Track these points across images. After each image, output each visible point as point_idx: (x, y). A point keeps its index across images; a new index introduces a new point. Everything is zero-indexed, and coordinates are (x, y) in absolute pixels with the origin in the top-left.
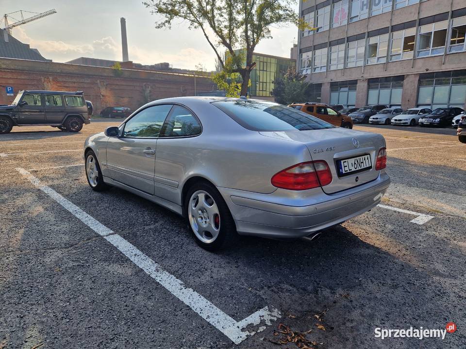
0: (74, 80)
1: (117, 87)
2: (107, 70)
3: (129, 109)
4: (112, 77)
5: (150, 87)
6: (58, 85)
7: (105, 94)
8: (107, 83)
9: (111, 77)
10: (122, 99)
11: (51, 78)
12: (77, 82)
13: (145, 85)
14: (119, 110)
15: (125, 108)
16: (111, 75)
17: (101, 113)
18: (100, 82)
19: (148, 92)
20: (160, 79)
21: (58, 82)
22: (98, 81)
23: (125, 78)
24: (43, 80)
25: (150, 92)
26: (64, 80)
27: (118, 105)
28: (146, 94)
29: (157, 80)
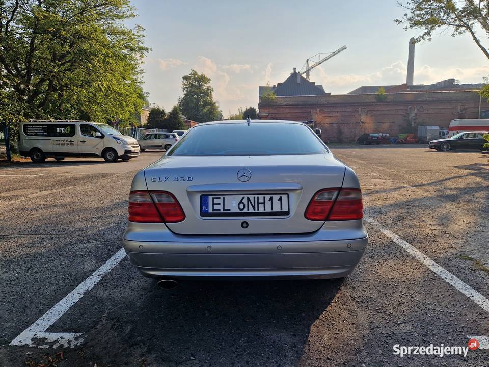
0: (338, 110)
1: (378, 113)
2: (370, 97)
3: (388, 135)
4: (375, 103)
5: (416, 110)
6: (324, 115)
7: (365, 121)
8: (369, 109)
9: (373, 103)
10: (382, 125)
11: (318, 110)
12: (340, 111)
13: (410, 108)
14: (375, 137)
15: (384, 134)
16: (374, 101)
17: (358, 140)
18: (361, 109)
19: (414, 115)
20: (431, 99)
21: (324, 112)
22: (360, 108)
23: (387, 103)
24: (312, 112)
25: (416, 114)
26: (329, 110)
27: (377, 131)
28: (410, 118)
29: (426, 101)
